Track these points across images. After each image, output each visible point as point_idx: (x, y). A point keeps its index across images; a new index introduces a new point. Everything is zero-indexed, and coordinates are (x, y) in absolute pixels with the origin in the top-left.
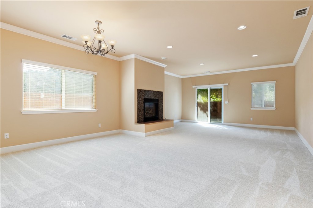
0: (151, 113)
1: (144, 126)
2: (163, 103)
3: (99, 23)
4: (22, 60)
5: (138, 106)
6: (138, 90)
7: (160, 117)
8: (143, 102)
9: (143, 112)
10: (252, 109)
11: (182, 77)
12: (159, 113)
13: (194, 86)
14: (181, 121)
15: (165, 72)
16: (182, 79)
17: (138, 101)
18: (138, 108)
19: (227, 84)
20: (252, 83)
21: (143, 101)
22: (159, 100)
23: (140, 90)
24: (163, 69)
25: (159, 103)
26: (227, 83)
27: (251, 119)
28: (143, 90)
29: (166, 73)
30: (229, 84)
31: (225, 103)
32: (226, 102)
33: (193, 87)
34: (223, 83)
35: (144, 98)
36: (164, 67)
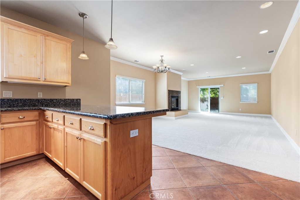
0: (174, 105)
3: (162, 56)
4: (117, 75)
6: (168, 90)
7: (179, 108)
9: (170, 105)
10: (240, 102)
11: (188, 80)
12: (179, 105)
16: (188, 81)
17: (168, 97)
20: (240, 85)
21: (171, 97)
22: (179, 97)
24: (180, 76)
25: (179, 99)
26: (222, 84)
27: (240, 110)
28: (171, 90)
29: (182, 78)
30: (224, 85)
33: (197, 87)
34: (220, 85)
36: (181, 74)
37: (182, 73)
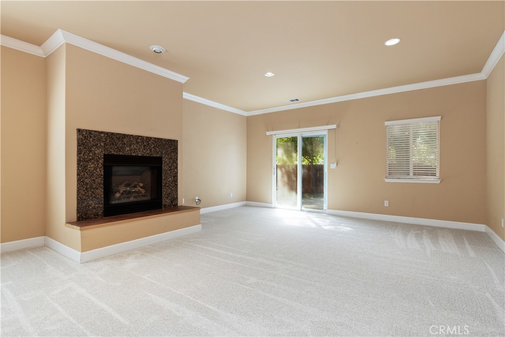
0: (138, 192)
1: (79, 232)
2: (176, 168)
5: (78, 175)
6: (79, 131)
7: (166, 201)
8: (100, 165)
9: (100, 192)
10: (387, 180)
11: (246, 114)
12: (165, 191)
13: (271, 131)
14: (246, 205)
15: (184, 93)
16: (247, 117)
17: (79, 161)
18: (80, 181)
19: (334, 126)
20: (387, 123)
21: (101, 161)
22: (165, 160)
23: (90, 132)
25: (165, 167)
26: (334, 123)
27: (386, 203)
28: (102, 132)
29: (188, 96)
30: (338, 126)
31: (331, 168)
32: (333, 166)
33: (268, 133)
34: (327, 125)
35: (105, 155)
36: (182, 82)
37: (188, 78)
